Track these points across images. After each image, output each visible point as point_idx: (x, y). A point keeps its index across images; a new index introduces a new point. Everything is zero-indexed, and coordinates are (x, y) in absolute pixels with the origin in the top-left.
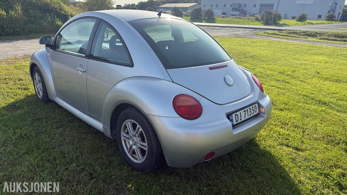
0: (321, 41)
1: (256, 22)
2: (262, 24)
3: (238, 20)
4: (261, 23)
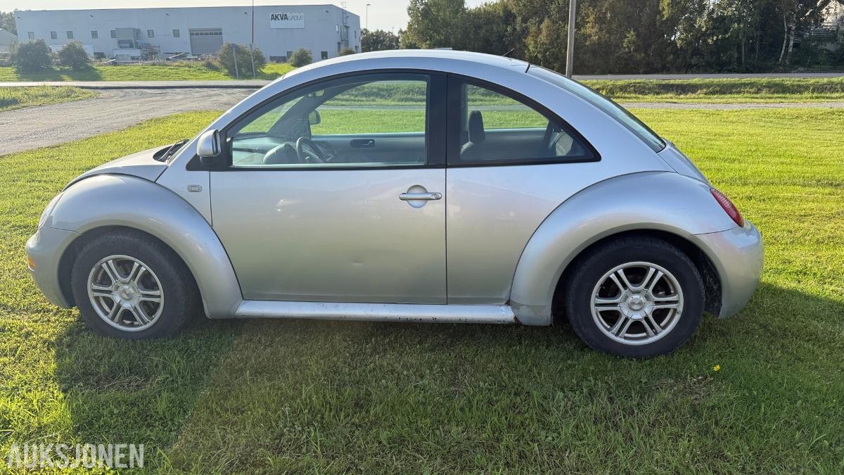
0: (403, 103)
1: (211, 74)
2: (227, 75)
3: (163, 70)
4: (225, 75)
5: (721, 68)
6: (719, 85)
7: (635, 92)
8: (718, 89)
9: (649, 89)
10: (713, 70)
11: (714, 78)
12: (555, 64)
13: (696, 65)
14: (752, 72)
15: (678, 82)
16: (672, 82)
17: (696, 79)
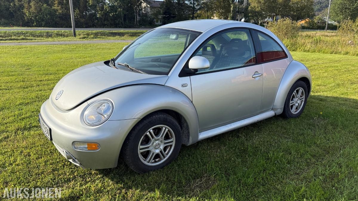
5: (116, 26)
6: (131, 33)
7: (101, 35)
8: (131, 34)
9: (106, 34)
10: (113, 27)
11: (129, 30)
12: (43, 23)
13: (107, 24)
14: (127, 28)
15: (116, 31)
16: (114, 31)
17: (122, 30)
